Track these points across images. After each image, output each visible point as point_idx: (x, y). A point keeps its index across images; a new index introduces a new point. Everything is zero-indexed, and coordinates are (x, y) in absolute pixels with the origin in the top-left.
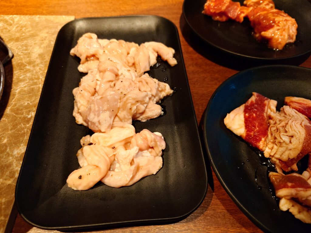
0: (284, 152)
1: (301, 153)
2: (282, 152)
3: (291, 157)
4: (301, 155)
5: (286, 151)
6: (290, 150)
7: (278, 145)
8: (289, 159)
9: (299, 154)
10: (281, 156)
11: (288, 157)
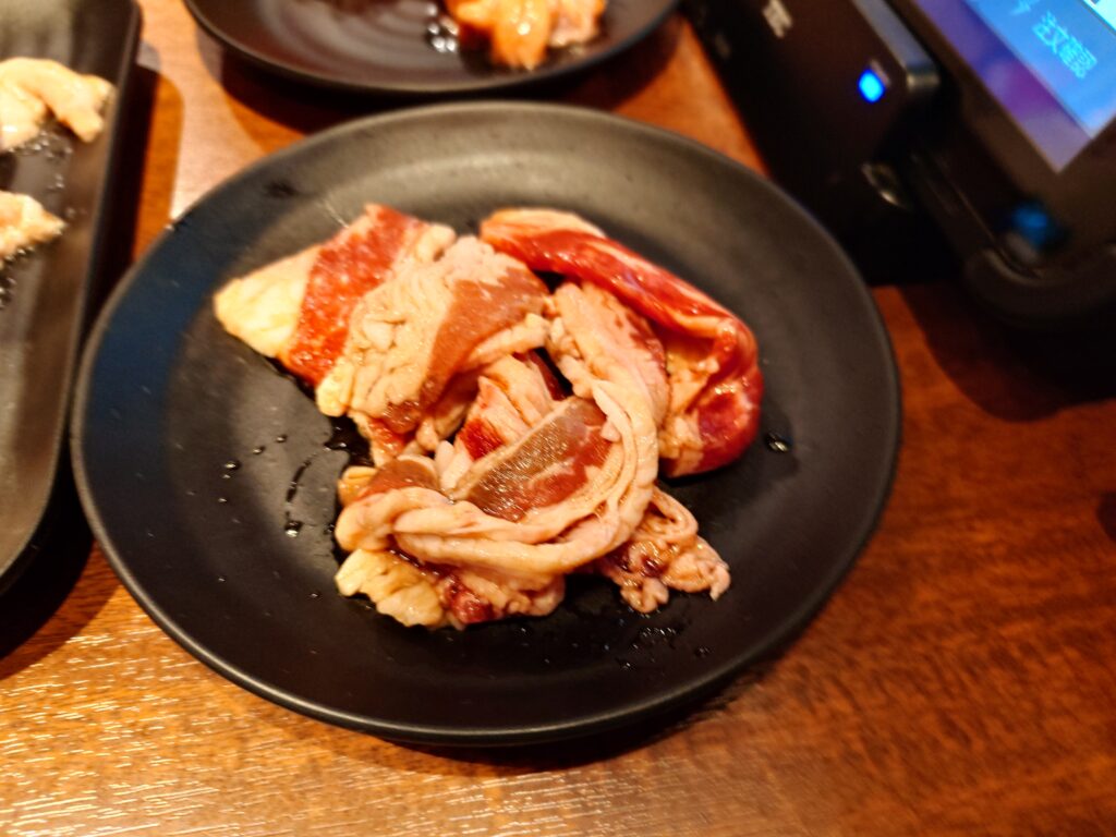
0: (375, 383)
1: (431, 378)
2: (369, 385)
3: (397, 398)
4: (429, 385)
5: (379, 377)
6: (392, 370)
7: (358, 358)
8: (390, 404)
9: (424, 385)
10: (366, 399)
11: (387, 396)
